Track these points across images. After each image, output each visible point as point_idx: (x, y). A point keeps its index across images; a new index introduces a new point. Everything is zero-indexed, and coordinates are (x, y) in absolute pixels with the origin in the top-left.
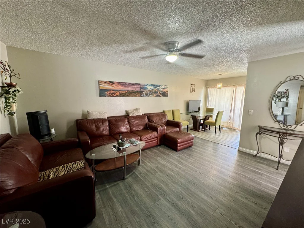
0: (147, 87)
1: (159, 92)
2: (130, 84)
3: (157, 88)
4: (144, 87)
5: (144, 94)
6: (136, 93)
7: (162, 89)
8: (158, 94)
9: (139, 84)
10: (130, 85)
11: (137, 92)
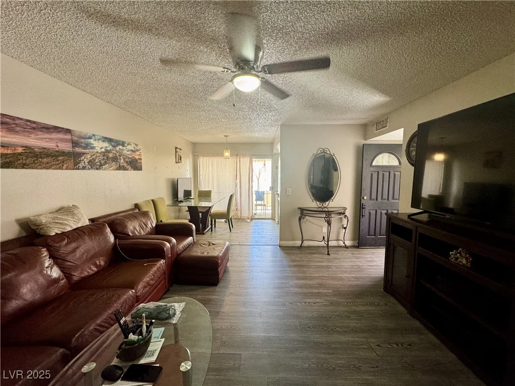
0: (92, 141)
1: (124, 159)
2: (34, 125)
3: (118, 149)
4: (82, 140)
5: (86, 161)
6: (61, 158)
7: (129, 153)
8: (121, 165)
9: (68, 131)
10: (34, 128)
11: (63, 153)
